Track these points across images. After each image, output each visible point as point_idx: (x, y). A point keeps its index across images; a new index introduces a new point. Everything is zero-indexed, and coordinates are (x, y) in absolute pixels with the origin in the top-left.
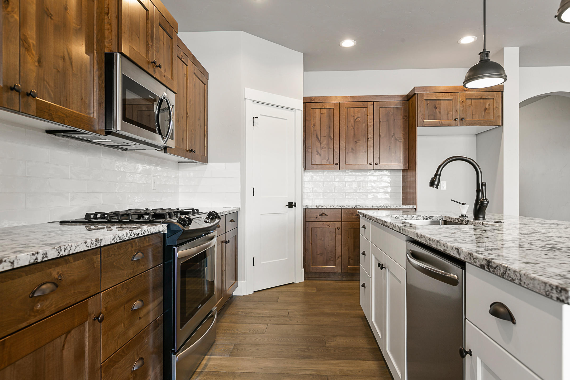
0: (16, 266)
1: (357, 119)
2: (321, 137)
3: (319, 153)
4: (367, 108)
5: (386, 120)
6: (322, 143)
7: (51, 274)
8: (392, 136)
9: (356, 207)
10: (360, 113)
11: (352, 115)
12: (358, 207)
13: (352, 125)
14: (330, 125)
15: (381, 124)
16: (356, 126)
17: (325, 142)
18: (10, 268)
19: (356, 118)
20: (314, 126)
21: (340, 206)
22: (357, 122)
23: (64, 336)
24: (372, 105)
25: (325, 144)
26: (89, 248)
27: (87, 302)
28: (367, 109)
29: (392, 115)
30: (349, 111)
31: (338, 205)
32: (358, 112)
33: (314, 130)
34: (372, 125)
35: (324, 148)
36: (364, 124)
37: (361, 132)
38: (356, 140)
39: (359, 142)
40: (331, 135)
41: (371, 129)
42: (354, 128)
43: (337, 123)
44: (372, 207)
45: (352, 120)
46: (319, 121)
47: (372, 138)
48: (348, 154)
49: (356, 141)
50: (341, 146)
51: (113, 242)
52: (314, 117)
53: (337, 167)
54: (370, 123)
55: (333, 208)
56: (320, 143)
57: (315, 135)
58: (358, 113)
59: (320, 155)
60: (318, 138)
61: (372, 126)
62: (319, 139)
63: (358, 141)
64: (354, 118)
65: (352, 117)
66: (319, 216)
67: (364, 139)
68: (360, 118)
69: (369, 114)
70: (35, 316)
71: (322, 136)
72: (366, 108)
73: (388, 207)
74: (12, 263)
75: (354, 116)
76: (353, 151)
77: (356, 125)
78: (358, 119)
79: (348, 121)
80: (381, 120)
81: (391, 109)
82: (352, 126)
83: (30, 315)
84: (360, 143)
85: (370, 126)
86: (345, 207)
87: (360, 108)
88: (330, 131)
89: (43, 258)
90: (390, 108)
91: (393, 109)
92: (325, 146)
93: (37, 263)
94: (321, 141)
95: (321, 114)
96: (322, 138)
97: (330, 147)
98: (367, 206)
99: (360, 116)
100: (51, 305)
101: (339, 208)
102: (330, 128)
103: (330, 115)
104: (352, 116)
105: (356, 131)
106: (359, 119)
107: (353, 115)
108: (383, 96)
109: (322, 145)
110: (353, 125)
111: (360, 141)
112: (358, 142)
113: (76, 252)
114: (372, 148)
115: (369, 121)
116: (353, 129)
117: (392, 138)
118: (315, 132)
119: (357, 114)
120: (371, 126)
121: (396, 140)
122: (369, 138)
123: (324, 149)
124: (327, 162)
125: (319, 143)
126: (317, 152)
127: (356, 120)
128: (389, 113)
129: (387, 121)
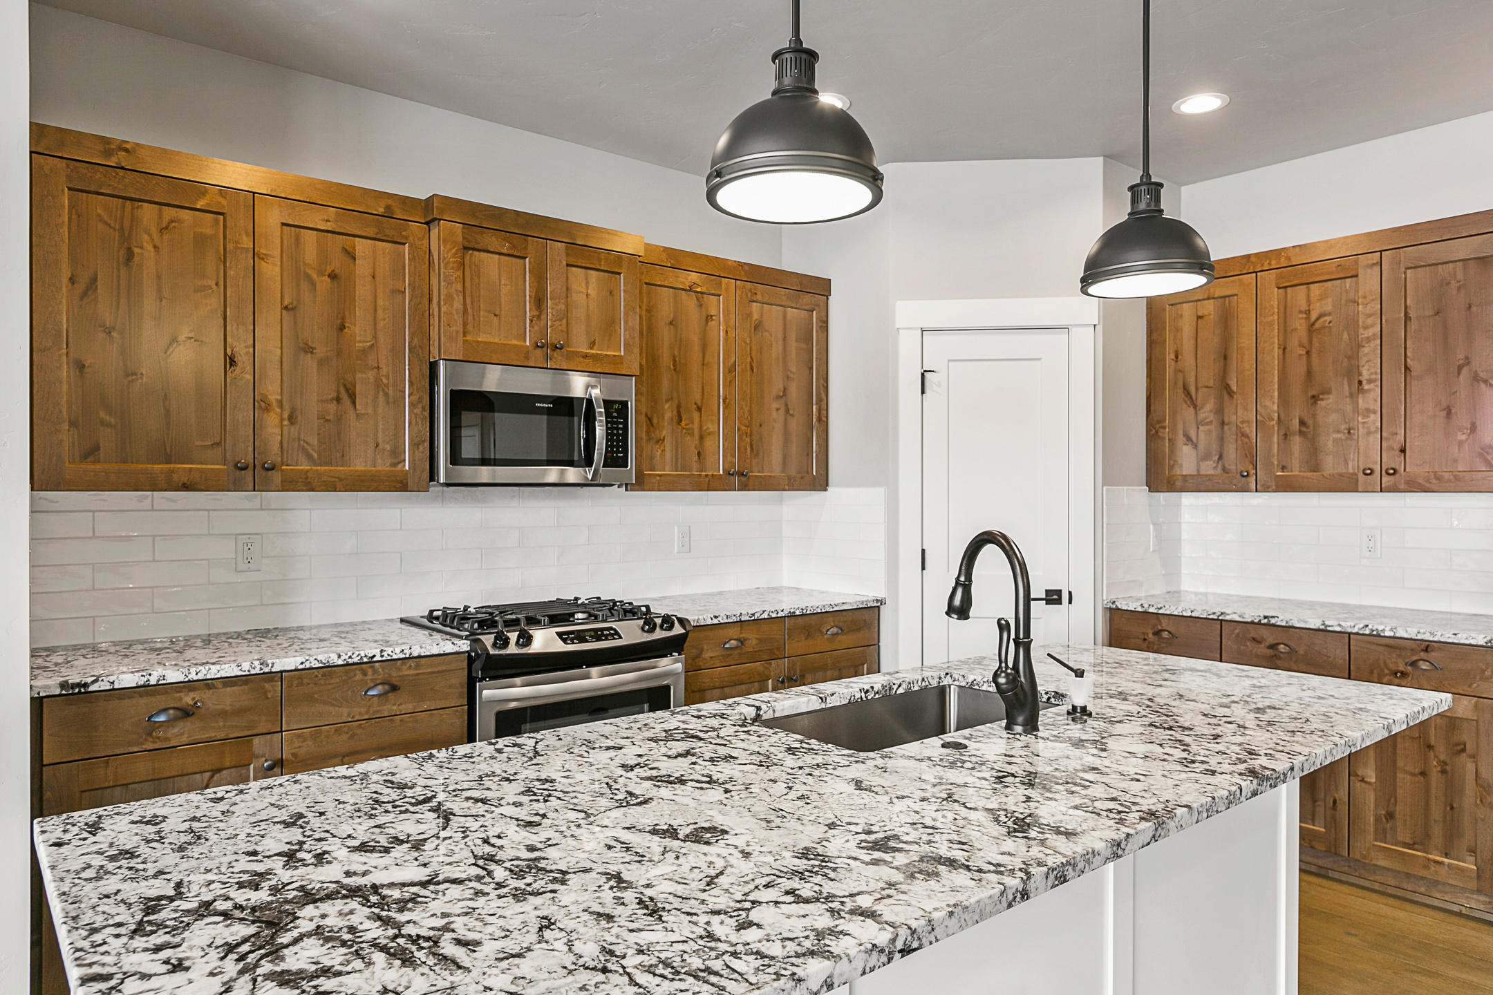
0: (116, 686)
1: (1318, 319)
2: (1197, 389)
3: (1192, 441)
4: (1357, 276)
5: (1431, 313)
6: (1202, 408)
7: (181, 699)
8: (1460, 369)
9: (1266, 621)
10: (1330, 300)
11: (1303, 309)
12: (1273, 621)
13: (1300, 341)
14: (1226, 349)
15: (1413, 326)
16: (1316, 344)
17: (1210, 406)
18: (108, 688)
19: (1314, 316)
20: (1177, 357)
21: (1214, 613)
22: (1316, 330)
23: (207, 775)
24: (1374, 264)
25: (1211, 411)
26: (247, 673)
27: (252, 740)
28: (1357, 283)
29: (1459, 288)
30: (1289, 296)
31: (1208, 609)
32: (1322, 297)
33: (1178, 371)
34: (1374, 335)
35: (1207, 424)
36: (1345, 335)
37: (1333, 363)
38: (1314, 392)
39: (1326, 396)
40: (1229, 382)
41: (1370, 351)
42: (1308, 353)
43: (1248, 342)
44: (1323, 627)
45: (1299, 325)
46: (1193, 342)
47: (1375, 381)
48: (1286, 438)
49: (1313, 397)
50: (1261, 415)
51: (301, 667)
52: (1178, 330)
53: (1248, 483)
54: (1366, 328)
55: (1191, 617)
56: (1195, 407)
57: (1180, 384)
58: (1322, 300)
59: (1195, 446)
60: (1187, 393)
61: (1374, 339)
62: (1191, 398)
63: (1323, 394)
64: (1308, 318)
65: (1301, 316)
66: (1150, 636)
67: (1346, 387)
68: (1330, 314)
69: (1365, 297)
70: (154, 742)
71: (1200, 385)
72: (1354, 279)
73: (1383, 630)
74: (113, 683)
75: (1308, 312)
76: (1304, 429)
77: (1315, 339)
78: (1321, 320)
79: (1285, 330)
80: (1412, 314)
81: (1455, 269)
82: (1301, 345)
83: (146, 740)
84: (1330, 401)
85: (1368, 338)
86: (1228, 618)
87: (1329, 284)
88: (1225, 366)
89: (158, 680)
90: (1451, 265)
91: (1465, 268)
92: (1211, 417)
93: (149, 686)
94: (1199, 402)
95: (1199, 317)
96: (1200, 392)
97: (1226, 420)
98: (1305, 622)
99: (1329, 308)
100: (182, 734)
101: (1211, 617)
102: (1225, 358)
103: (1226, 318)
104: (1300, 312)
105: (1315, 361)
106: (1328, 318)
107: (1304, 307)
108: (1418, 228)
109: (1202, 415)
110: (1305, 341)
111: (1329, 392)
112: (1322, 400)
113: (218, 676)
114: (1372, 416)
115: (1363, 322)
116: (1305, 357)
117: (1459, 373)
118: (1180, 376)
119: (1318, 304)
120: (1368, 340)
121: (1478, 381)
122: (1364, 382)
123: (1207, 428)
124: (1215, 468)
125: (1192, 409)
126: (1184, 435)
127: (1317, 325)
128: (1448, 284)
129: (1437, 313)
